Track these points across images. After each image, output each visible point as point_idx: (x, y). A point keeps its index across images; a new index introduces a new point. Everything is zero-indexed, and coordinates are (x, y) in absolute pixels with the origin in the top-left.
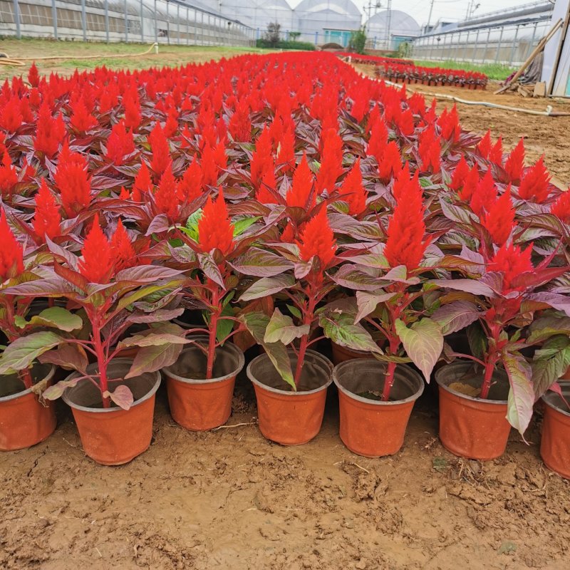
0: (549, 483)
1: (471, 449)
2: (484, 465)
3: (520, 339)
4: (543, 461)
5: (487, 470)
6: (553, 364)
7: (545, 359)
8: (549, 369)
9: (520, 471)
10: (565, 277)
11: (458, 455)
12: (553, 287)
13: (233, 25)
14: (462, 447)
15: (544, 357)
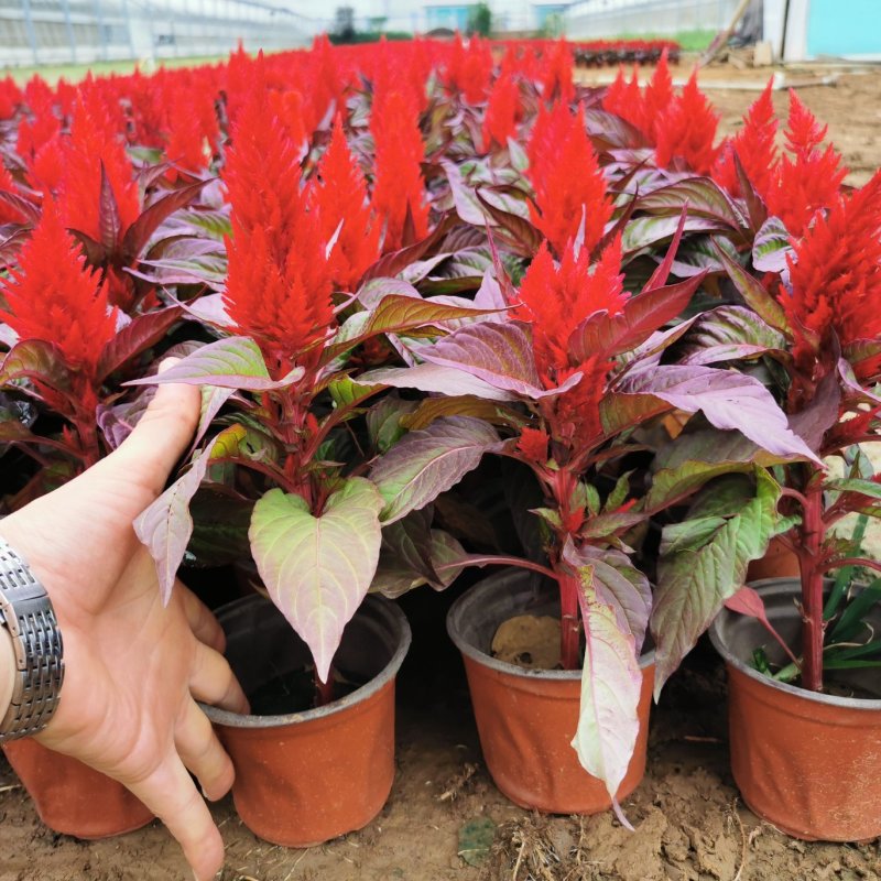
0: (751, 857)
1: (550, 793)
2: (587, 830)
3: (628, 499)
4: (739, 794)
5: (591, 843)
6: (710, 562)
7: (693, 549)
8: (700, 575)
9: (676, 835)
10: (724, 320)
11: (526, 807)
12: (695, 351)
13: (278, 17)
14: (531, 787)
15: (688, 543)
